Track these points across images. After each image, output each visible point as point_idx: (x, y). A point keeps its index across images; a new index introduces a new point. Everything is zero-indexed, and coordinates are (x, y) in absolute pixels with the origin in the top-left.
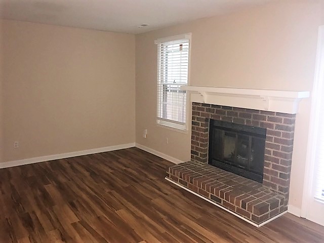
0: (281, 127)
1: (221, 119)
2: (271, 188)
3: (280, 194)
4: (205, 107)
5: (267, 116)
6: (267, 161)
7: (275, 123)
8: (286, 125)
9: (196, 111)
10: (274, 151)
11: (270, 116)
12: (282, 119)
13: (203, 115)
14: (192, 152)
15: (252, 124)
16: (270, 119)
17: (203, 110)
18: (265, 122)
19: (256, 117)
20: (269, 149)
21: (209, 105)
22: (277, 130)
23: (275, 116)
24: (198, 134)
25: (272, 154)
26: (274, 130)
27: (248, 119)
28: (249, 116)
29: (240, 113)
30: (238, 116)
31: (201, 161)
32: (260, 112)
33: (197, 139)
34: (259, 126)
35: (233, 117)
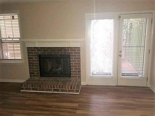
0: (76, 53)
1: (46, 54)
2: (75, 78)
3: (79, 79)
4: (36, 49)
5: (70, 49)
6: (72, 68)
7: (73, 52)
8: (78, 52)
9: (30, 51)
10: (74, 63)
11: (71, 49)
12: (76, 50)
13: (35, 53)
14: (30, 73)
15: (63, 54)
16: (71, 50)
17: (35, 50)
18: (69, 52)
19: (64, 50)
20: (72, 62)
21: (38, 48)
22: (75, 54)
23: (73, 49)
24: (33, 63)
25: (74, 64)
26: (73, 54)
27: (61, 52)
28: (62, 50)
29: (57, 50)
30: (56, 51)
31: (37, 76)
32: (66, 48)
33: (33, 66)
34: (67, 54)
35: (53, 52)
